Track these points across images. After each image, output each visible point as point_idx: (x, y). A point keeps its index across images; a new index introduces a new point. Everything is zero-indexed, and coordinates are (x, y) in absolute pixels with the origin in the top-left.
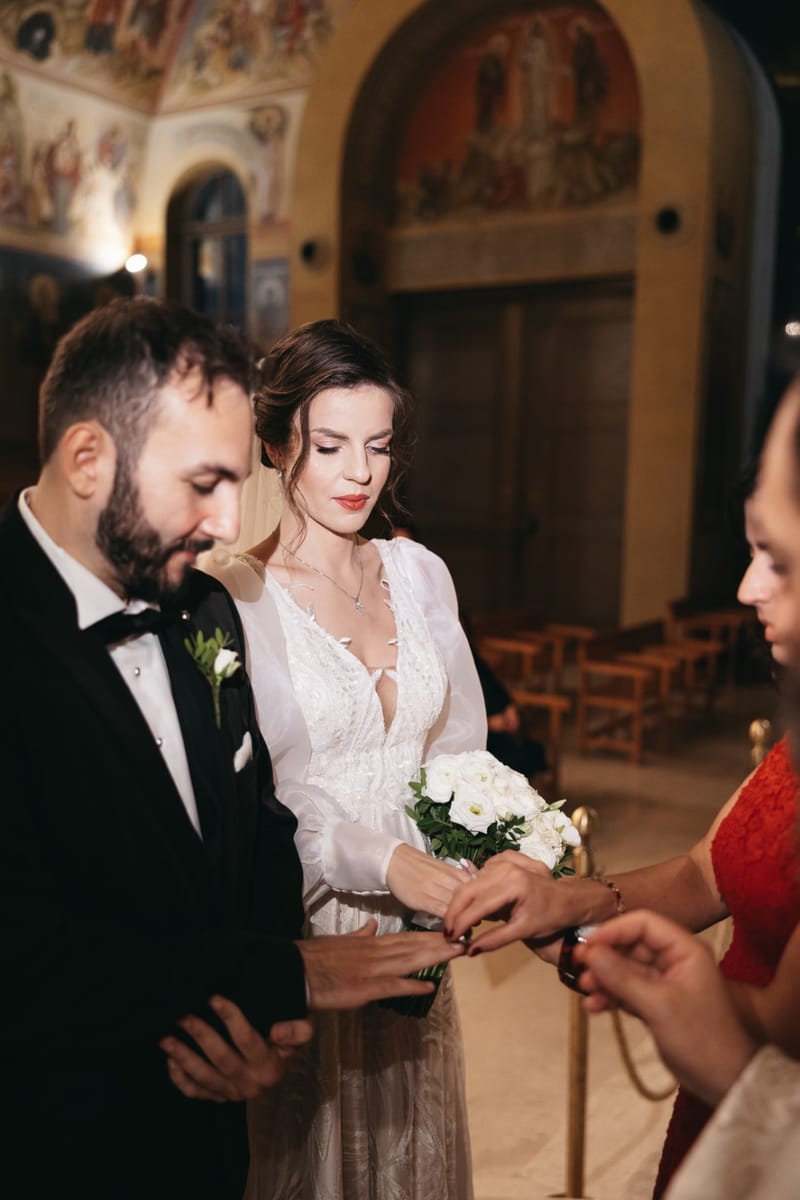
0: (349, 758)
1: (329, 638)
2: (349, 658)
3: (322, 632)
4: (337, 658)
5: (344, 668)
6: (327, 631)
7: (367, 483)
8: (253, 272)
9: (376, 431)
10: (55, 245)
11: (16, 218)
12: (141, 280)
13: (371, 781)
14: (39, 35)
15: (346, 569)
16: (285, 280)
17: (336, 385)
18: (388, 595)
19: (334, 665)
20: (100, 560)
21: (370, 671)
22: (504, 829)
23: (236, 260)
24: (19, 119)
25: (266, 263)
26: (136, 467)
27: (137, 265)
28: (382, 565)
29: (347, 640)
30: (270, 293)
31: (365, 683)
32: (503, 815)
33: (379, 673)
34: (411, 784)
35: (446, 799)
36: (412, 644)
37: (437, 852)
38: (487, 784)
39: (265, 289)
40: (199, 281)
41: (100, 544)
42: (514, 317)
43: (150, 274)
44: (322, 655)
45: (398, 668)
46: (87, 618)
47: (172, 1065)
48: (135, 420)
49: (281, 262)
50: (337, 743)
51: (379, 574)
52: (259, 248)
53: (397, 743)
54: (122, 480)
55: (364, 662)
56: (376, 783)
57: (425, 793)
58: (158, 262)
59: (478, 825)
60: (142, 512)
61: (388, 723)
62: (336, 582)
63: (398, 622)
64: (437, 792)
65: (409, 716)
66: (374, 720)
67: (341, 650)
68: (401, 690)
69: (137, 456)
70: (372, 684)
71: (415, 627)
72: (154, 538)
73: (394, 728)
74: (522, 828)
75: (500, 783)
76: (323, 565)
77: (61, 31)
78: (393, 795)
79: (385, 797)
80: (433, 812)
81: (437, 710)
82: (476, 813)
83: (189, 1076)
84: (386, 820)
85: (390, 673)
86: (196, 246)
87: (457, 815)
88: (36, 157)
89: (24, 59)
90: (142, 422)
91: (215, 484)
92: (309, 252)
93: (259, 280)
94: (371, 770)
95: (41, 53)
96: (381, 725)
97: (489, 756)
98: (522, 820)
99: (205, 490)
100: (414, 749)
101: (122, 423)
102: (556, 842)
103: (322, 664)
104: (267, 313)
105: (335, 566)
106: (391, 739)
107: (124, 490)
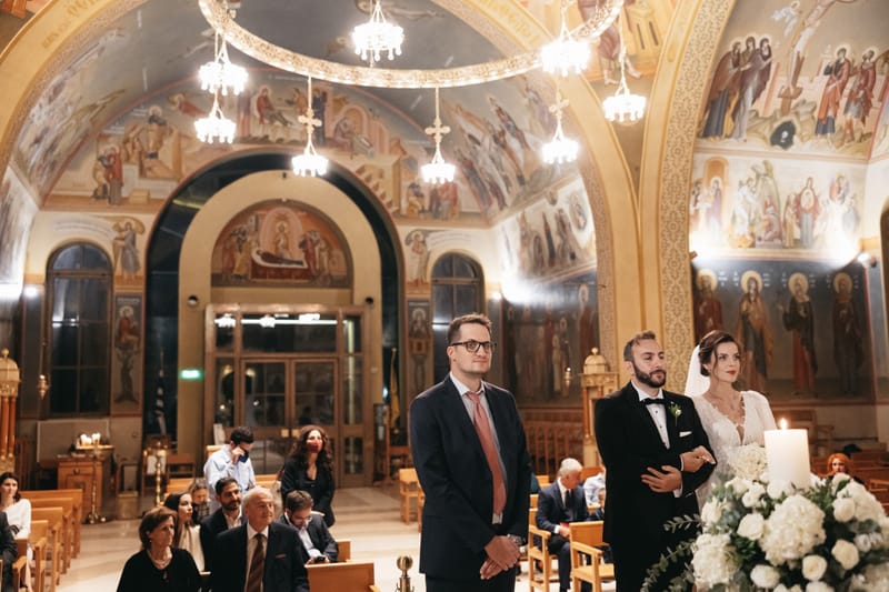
2: (729, 421)
10: (804, 254)
11: (778, 242)
12: (867, 266)
14: (785, 134)
21: (735, 423)
24: (775, 184)
33: (737, 425)
45: (745, 424)
46: (641, 398)
55: (733, 422)
61: (742, 439)
65: (749, 438)
66: (737, 438)
68: (745, 430)
70: (736, 428)
73: (744, 440)
77: (798, 129)
85: (742, 425)
88: (788, 204)
89: (778, 149)
95: (788, 143)
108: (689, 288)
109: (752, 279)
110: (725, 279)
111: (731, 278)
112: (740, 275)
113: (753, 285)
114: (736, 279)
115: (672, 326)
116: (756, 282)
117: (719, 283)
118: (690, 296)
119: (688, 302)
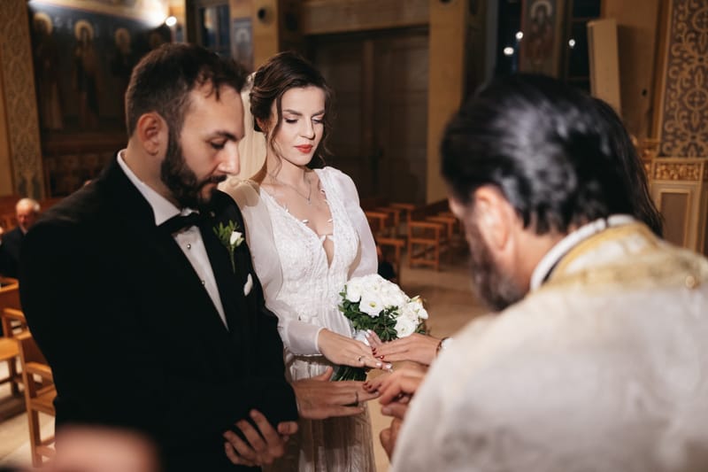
0: (311, 282)
1: (297, 220)
2: (308, 230)
3: (293, 218)
4: (302, 230)
5: (307, 236)
6: (296, 217)
7: (313, 139)
8: (233, 25)
9: (317, 111)
10: (127, 12)
12: (174, 29)
13: (322, 294)
15: (302, 184)
16: (250, 29)
17: (296, 86)
18: (326, 198)
19: (300, 234)
20: (164, 188)
21: (319, 236)
22: (388, 314)
23: (224, 18)
25: (239, 20)
26: (180, 136)
27: (171, 22)
28: (319, 181)
29: (306, 221)
30: (243, 36)
31: (317, 243)
32: (387, 306)
33: (324, 237)
34: (341, 294)
35: (357, 300)
36: (340, 222)
37: (356, 328)
38: (377, 291)
39: (240, 34)
40: (205, 30)
41: (163, 179)
42: (369, 47)
43: (178, 27)
44: (294, 229)
45: (334, 234)
46: (160, 219)
47: (227, 446)
48: (177, 110)
49: (248, 19)
50: (305, 275)
51: (319, 187)
52: (235, 13)
53: (334, 274)
54: (172, 144)
55: (316, 232)
56: (325, 294)
57: (347, 298)
58: (183, 20)
59: (374, 312)
60: (185, 160)
61: (330, 263)
62: (298, 191)
63: (332, 211)
64: (353, 298)
65: (340, 260)
66: (323, 261)
67: (303, 226)
68: (336, 246)
69: (180, 129)
70: (321, 244)
71: (341, 213)
72: (192, 176)
73: (333, 265)
74: (397, 312)
75: (384, 290)
76: (289, 182)
78: (333, 300)
79: (330, 301)
80: (352, 307)
81: (354, 255)
82: (373, 306)
83: (236, 452)
84: (330, 313)
85: (330, 237)
86: (202, 12)
87: (363, 308)
90: (181, 110)
91: (224, 142)
92: (262, 14)
93: (237, 29)
94: (322, 288)
96: (326, 265)
97: (379, 277)
98: (397, 308)
99: (220, 147)
100: (343, 276)
101: (170, 112)
102: (415, 317)
103: (294, 235)
104: (242, 46)
105: (296, 181)
106: (332, 272)
107: (174, 149)
108: (27, 28)
109: (83, 29)
110: (59, 25)
111: (65, 25)
112: (74, 23)
113: (85, 35)
114: (70, 26)
115: (11, 64)
116: (88, 32)
117: (54, 28)
118: (28, 37)
119: (27, 41)
